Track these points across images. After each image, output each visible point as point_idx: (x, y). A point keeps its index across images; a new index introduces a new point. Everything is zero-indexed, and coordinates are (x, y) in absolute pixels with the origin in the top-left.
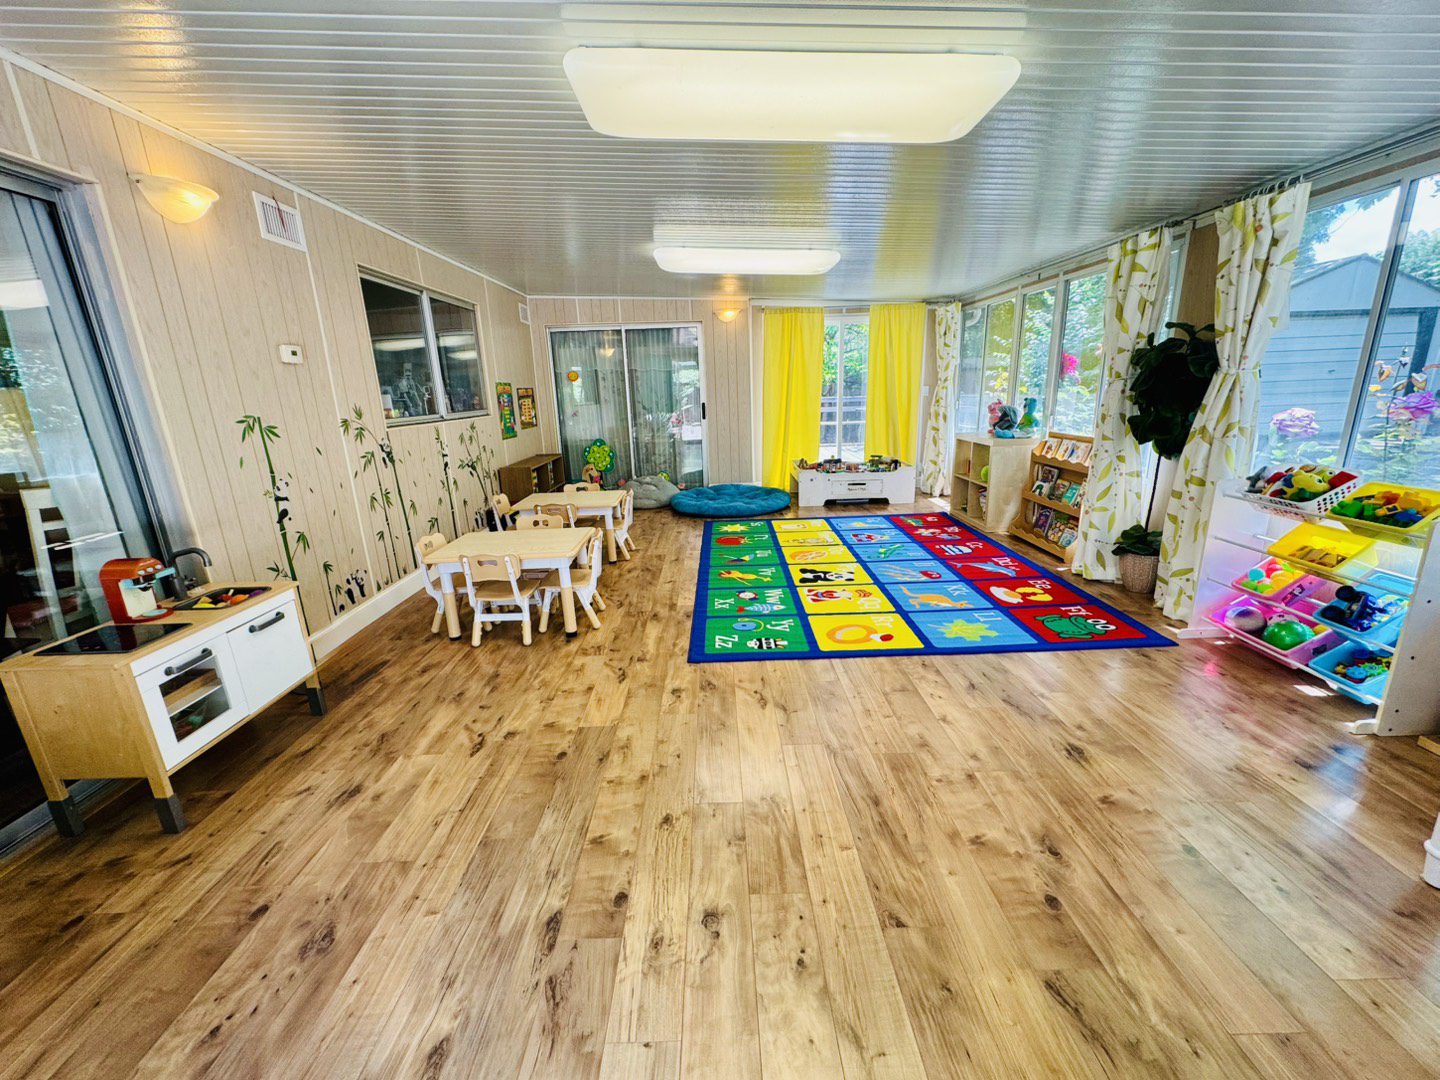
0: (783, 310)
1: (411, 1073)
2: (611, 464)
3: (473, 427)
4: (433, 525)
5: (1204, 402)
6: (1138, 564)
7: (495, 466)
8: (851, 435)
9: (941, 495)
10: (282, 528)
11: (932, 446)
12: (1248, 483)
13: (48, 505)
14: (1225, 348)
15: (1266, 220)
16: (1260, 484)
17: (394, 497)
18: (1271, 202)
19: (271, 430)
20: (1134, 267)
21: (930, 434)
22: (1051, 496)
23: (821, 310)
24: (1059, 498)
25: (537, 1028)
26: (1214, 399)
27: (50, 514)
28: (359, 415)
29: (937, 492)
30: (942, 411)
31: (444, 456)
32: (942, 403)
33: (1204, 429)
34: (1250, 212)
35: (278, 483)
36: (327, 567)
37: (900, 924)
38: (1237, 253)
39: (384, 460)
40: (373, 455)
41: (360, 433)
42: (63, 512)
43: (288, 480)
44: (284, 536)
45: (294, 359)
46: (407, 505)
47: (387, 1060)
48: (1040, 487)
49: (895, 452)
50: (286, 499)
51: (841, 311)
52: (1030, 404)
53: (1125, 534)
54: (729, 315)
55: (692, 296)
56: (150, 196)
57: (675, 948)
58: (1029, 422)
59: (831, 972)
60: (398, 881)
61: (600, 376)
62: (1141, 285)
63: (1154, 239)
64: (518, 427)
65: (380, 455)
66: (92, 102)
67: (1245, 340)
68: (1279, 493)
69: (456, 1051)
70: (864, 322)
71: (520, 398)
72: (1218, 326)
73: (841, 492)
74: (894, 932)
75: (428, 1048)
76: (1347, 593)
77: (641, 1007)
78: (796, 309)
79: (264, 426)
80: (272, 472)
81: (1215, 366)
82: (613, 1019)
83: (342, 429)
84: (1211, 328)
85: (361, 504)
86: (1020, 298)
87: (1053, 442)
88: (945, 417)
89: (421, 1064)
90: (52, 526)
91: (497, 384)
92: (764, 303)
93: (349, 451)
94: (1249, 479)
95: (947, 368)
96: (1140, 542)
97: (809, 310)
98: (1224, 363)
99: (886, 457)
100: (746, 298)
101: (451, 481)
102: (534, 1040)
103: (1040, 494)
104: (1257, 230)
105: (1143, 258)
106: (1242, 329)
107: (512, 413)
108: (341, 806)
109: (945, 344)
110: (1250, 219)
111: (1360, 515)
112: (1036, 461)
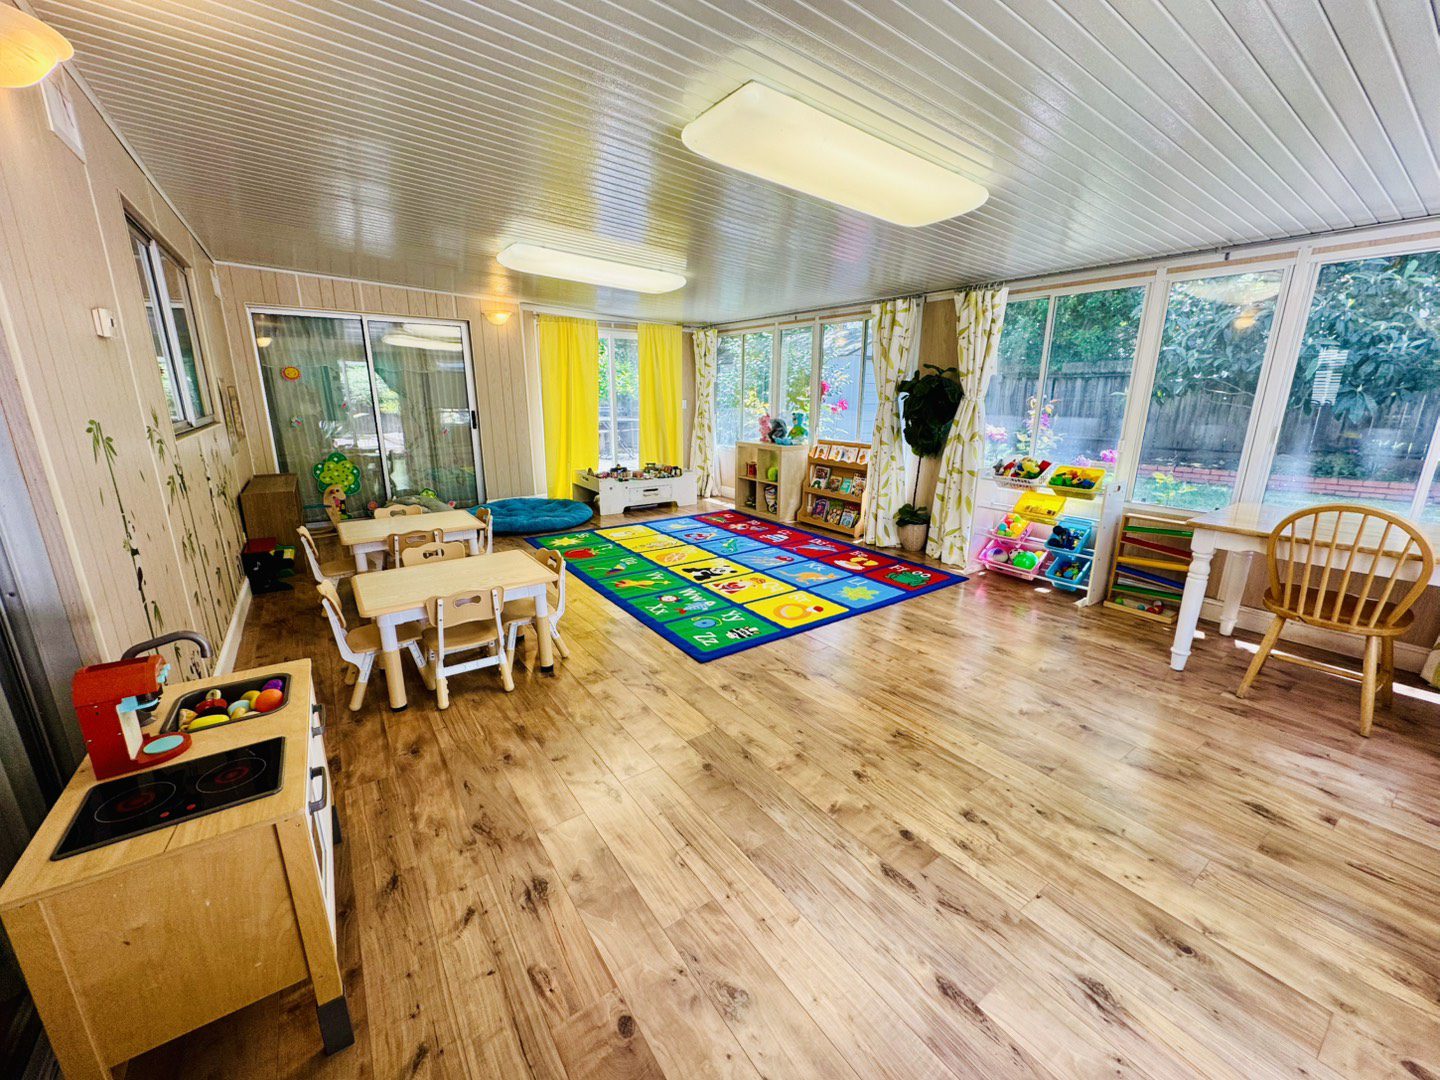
0: (557, 319)
1: (950, 1011)
2: (356, 482)
3: (215, 439)
4: (219, 578)
5: (956, 418)
6: (914, 532)
8: (625, 444)
9: (712, 496)
11: (698, 452)
12: (994, 471)
14: (967, 384)
15: (989, 308)
16: (1002, 470)
17: (194, 541)
18: (993, 297)
20: (893, 322)
21: (695, 442)
22: (828, 486)
23: (595, 323)
24: (836, 489)
25: (978, 933)
26: (963, 414)
28: (156, 420)
29: (708, 494)
30: (706, 422)
31: (208, 480)
32: (706, 415)
33: (959, 437)
34: (980, 299)
35: (128, 527)
37: (1052, 770)
38: (973, 325)
39: (181, 487)
40: (174, 480)
41: (161, 448)
45: (112, 331)
46: (202, 552)
47: (924, 1018)
48: (819, 483)
49: (665, 459)
50: (138, 551)
51: (610, 326)
52: (797, 418)
53: (900, 511)
54: (501, 318)
55: (455, 291)
57: (975, 842)
58: (799, 432)
59: (1057, 809)
60: (725, 919)
62: (899, 336)
63: (906, 305)
67: (980, 379)
68: (1016, 475)
69: (953, 977)
72: (962, 368)
73: (638, 499)
74: (1053, 774)
75: (936, 991)
76: (1058, 530)
77: (1007, 882)
78: (571, 319)
79: (104, 437)
80: (122, 510)
81: (961, 394)
82: (1003, 896)
83: (149, 442)
84: (954, 370)
86: (777, 333)
87: (825, 448)
88: (709, 429)
89: (946, 1001)
93: (159, 475)
94: (993, 467)
95: (708, 385)
96: (912, 516)
97: (584, 321)
98: (967, 394)
100: (517, 301)
102: (984, 937)
103: (819, 487)
104: (984, 312)
105: (900, 317)
106: (978, 372)
107: (230, 420)
108: (546, 903)
109: (706, 364)
110: (980, 304)
111: (1064, 483)
112: (812, 462)
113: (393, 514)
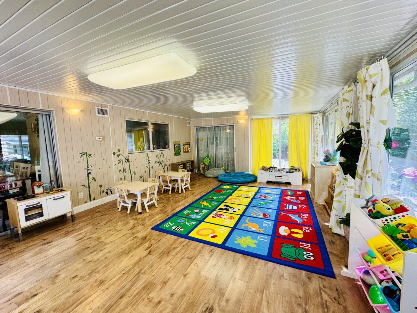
0: (258, 119)
2: (210, 163)
3: (162, 153)
4: (141, 177)
7: (169, 163)
10: (88, 176)
13: (39, 169)
14: (362, 135)
15: (367, 79)
17: (128, 170)
18: (367, 70)
19: (90, 155)
20: (343, 100)
23: (271, 118)
27: (39, 171)
28: (119, 151)
30: (316, 152)
31: (149, 160)
32: (316, 149)
33: (357, 173)
34: (362, 75)
35: (89, 166)
36: (100, 186)
39: (126, 161)
40: (122, 160)
41: (119, 155)
42: (41, 171)
43: (93, 166)
44: (88, 178)
45: (99, 140)
46: (132, 172)
50: (91, 170)
51: (279, 118)
54: (242, 121)
55: (232, 117)
56: (67, 111)
61: (208, 139)
62: (347, 107)
63: (350, 88)
64: (182, 153)
65: (124, 160)
66: (56, 96)
70: (286, 121)
71: (183, 145)
72: (360, 124)
73: (273, 179)
78: (263, 118)
79: (88, 154)
80: (88, 164)
83: (113, 154)
85: (115, 171)
90: (39, 173)
91: (174, 142)
92: (253, 117)
93: (114, 159)
94: (366, 200)
97: (267, 118)
98: (363, 142)
99: (297, 167)
100: (248, 116)
101: (151, 167)
104: (365, 83)
105: (346, 96)
107: (180, 149)
109: (316, 128)
110: (363, 78)
113: (182, 171)
